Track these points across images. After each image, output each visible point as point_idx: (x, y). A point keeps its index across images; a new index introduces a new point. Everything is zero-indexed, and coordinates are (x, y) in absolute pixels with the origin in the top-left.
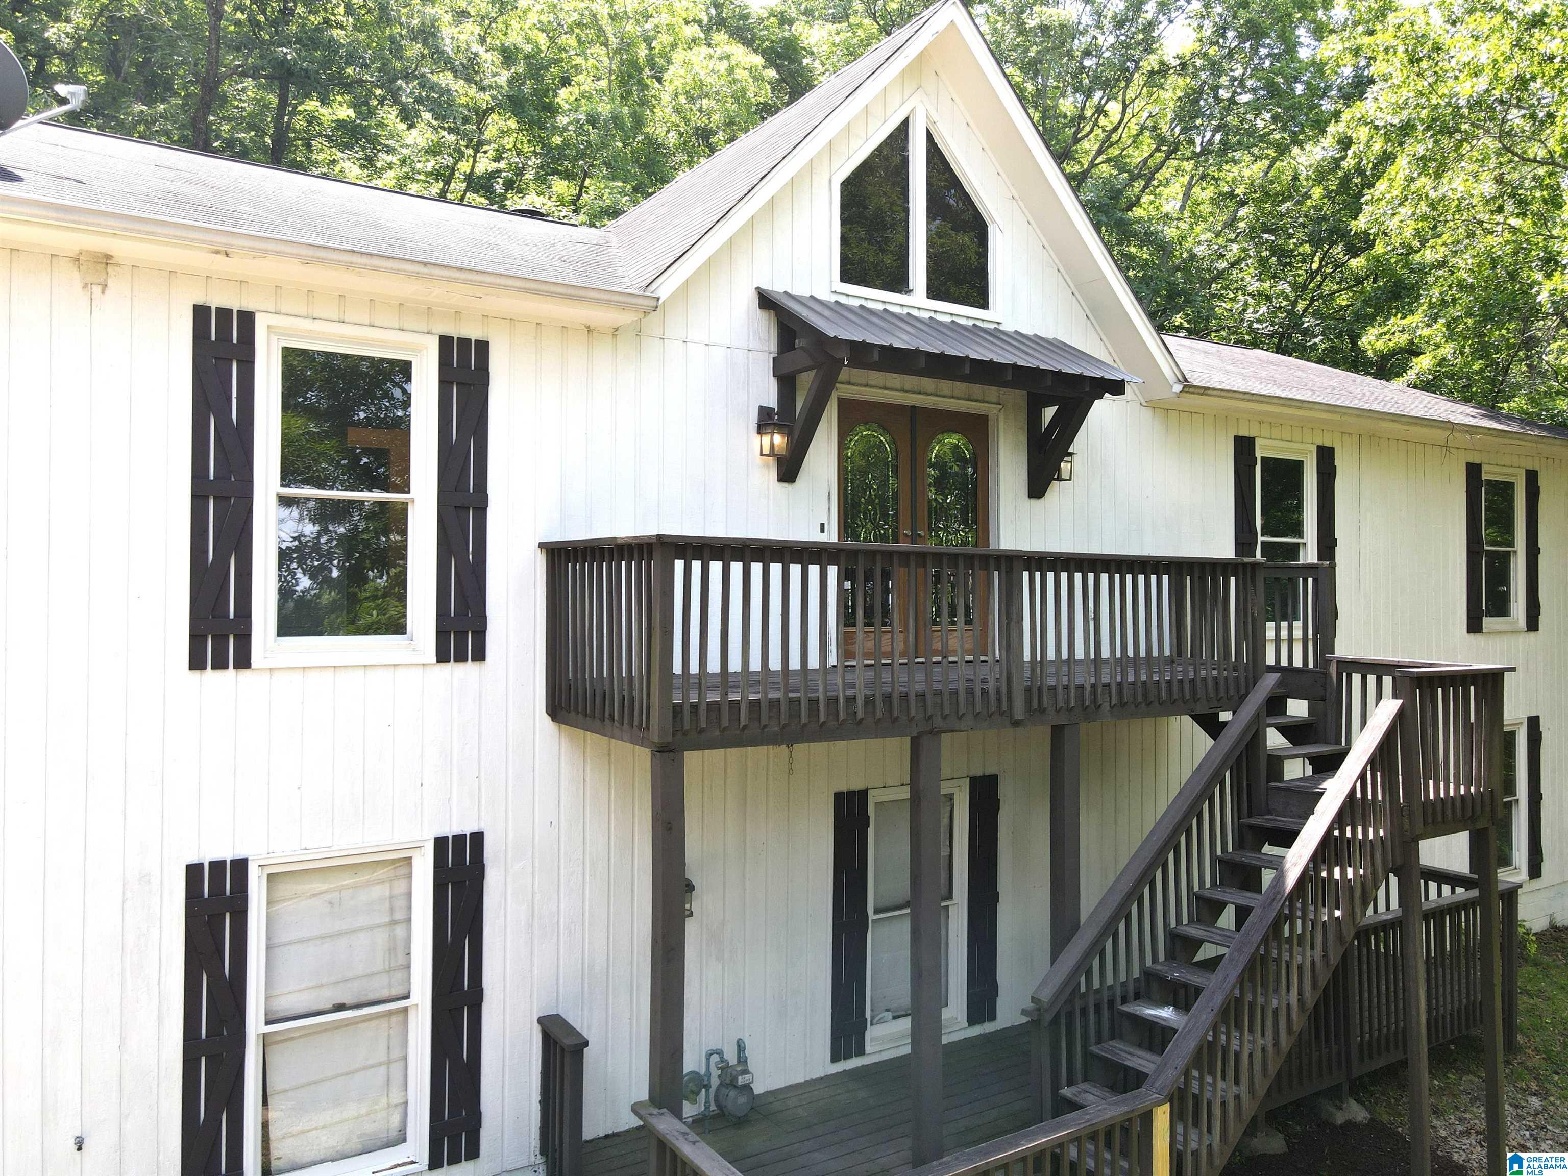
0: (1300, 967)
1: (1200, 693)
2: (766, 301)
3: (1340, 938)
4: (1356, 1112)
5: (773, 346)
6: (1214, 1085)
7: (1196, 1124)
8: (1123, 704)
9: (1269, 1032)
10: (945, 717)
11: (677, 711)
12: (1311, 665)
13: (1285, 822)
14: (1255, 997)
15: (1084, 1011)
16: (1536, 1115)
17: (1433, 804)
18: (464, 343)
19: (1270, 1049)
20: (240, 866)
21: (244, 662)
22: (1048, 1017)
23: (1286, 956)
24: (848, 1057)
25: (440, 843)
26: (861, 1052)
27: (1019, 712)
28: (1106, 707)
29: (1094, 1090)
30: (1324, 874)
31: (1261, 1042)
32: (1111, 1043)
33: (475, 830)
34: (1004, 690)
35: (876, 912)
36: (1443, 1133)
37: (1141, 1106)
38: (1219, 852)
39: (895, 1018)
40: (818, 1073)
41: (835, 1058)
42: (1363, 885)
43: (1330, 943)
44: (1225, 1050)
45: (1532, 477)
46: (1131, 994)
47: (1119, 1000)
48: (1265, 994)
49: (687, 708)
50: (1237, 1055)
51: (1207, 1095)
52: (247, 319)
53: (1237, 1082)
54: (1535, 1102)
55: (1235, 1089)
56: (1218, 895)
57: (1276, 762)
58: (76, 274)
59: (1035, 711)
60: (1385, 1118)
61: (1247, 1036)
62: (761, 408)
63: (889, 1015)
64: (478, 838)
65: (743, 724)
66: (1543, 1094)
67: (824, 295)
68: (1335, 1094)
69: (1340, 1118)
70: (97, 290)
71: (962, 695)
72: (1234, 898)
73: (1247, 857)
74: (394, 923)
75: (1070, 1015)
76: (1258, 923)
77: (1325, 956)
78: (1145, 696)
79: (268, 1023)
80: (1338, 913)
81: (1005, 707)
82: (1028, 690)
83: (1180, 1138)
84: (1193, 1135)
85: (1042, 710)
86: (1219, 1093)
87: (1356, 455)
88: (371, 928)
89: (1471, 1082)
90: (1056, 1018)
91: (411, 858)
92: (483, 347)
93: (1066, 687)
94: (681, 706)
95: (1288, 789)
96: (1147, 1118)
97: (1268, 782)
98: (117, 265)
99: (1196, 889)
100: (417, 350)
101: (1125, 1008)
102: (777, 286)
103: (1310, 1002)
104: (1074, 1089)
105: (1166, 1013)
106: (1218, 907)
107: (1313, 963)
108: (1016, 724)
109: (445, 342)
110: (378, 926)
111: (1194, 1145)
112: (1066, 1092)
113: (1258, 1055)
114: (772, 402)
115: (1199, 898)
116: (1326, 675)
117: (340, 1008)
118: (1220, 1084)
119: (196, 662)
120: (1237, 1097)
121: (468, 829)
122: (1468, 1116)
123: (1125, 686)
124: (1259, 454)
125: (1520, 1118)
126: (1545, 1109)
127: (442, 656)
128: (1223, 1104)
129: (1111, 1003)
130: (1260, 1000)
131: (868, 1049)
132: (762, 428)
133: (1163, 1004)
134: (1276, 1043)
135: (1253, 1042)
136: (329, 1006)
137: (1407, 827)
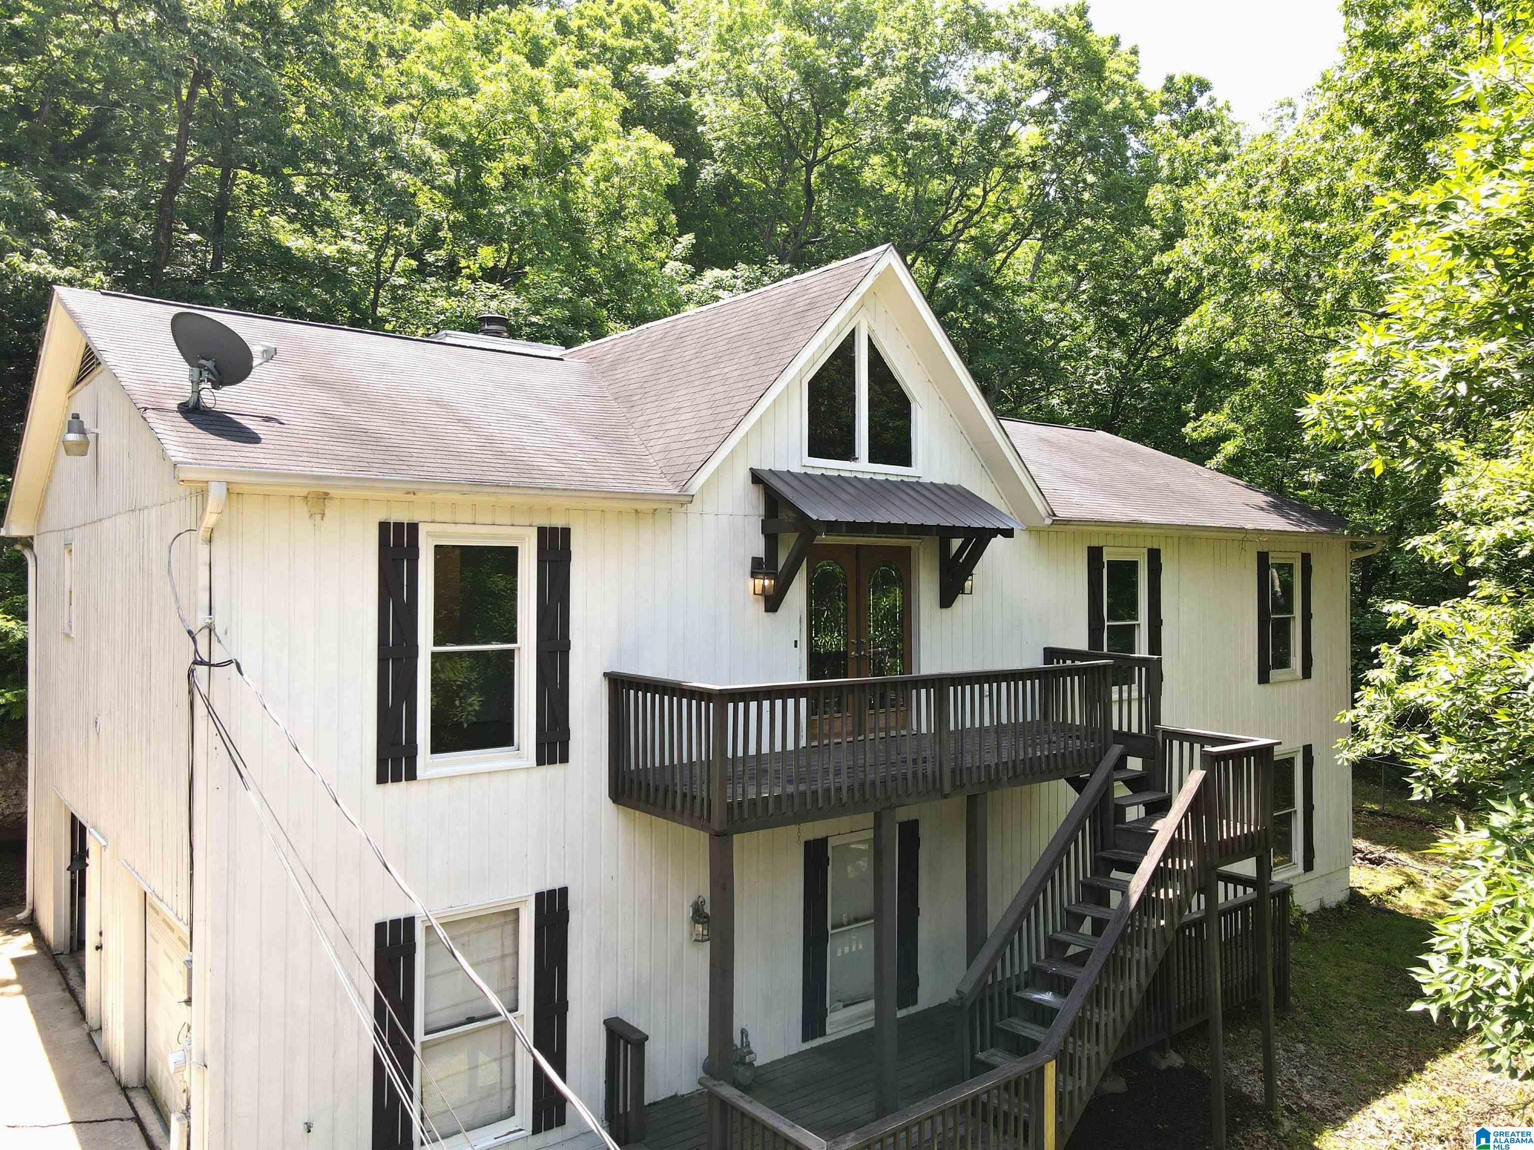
0: (1138, 962)
1: (1068, 762)
2: (757, 477)
3: (1164, 940)
4: (1175, 1060)
5: (761, 510)
6: (1082, 1046)
7: (1071, 1074)
8: (1016, 776)
9: (1118, 1009)
10: (898, 796)
11: (730, 806)
12: (1144, 732)
13: (1127, 855)
14: (1108, 984)
15: (991, 999)
16: (1301, 1057)
17: (1226, 842)
18: (554, 530)
19: (1119, 1019)
20: (410, 922)
21: (412, 776)
22: (969, 1004)
23: (1129, 955)
24: (814, 1037)
25: (539, 897)
26: (823, 1033)
27: (947, 789)
28: (1005, 778)
29: (999, 1054)
30: (1154, 895)
31: (1112, 1015)
32: (1010, 1019)
33: (562, 886)
34: (937, 774)
35: (833, 928)
36: (1236, 1073)
37: (1039, 1062)
38: (1081, 878)
39: (845, 1006)
40: (794, 1051)
41: (805, 1039)
42: (1179, 901)
43: (1158, 945)
44: (1090, 1023)
45: (1306, 559)
46: (1023, 985)
47: (1014, 989)
48: (1115, 982)
49: (736, 804)
50: (1097, 1025)
51: (1078, 1054)
52: (413, 528)
53: (1097, 1044)
54: (1301, 1047)
55: (1096, 1048)
56: (1080, 910)
57: (1120, 811)
58: (305, 509)
59: (957, 786)
60: (1195, 1063)
61: (1104, 1011)
62: (753, 558)
63: (841, 1004)
64: (564, 891)
65: (770, 812)
66: (1307, 1042)
67: (796, 469)
68: (1161, 1048)
69: (1163, 1065)
70: (318, 517)
71: (910, 777)
72: (1092, 912)
73: (1100, 882)
74: (503, 957)
75: (982, 1002)
76: (1111, 932)
77: (1154, 953)
78: (1031, 768)
79: (426, 1034)
80: (1163, 922)
81: (938, 786)
82: (953, 771)
83: (1061, 1084)
84: (1069, 1083)
85: (962, 786)
86: (1086, 1052)
87: (1176, 556)
88: (489, 961)
89: (1256, 1034)
90: (974, 1004)
91: (518, 909)
92: (566, 532)
93: (978, 767)
94: (732, 804)
95: (1129, 831)
96: (1041, 1071)
97: (1116, 823)
98: (331, 498)
99: (1066, 905)
100: (522, 539)
101: (1018, 994)
102: (765, 465)
103: (1144, 987)
104: (985, 1054)
105: (1047, 997)
106: (1081, 919)
107: (1146, 959)
108: (945, 797)
109: (541, 531)
110: (494, 959)
111: (1069, 1088)
112: (980, 1056)
113: (1111, 1023)
114: (761, 553)
115: (1068, 912)
116: (1155, 740)
117: (471, 1020)
118: (1087, 1045)
119: (381, 779)
120: (1098, 1053)
121: (557, 886)
122: (1253, 1059)
123: (1018, 762)
124: (1105, 560)
125: (1290, 1060)
126: (1308, 1053)
127: (540, 762)
128: (1088, 1059)
129: (1009, 991)
130: (1112, 986)
131: (828, 1030)
132: (754, 575)
133: (1044, 990)
134: (1122, 1016)
135: (1107, 1016)
136: (463, 1019)
137: (1208, 859)
